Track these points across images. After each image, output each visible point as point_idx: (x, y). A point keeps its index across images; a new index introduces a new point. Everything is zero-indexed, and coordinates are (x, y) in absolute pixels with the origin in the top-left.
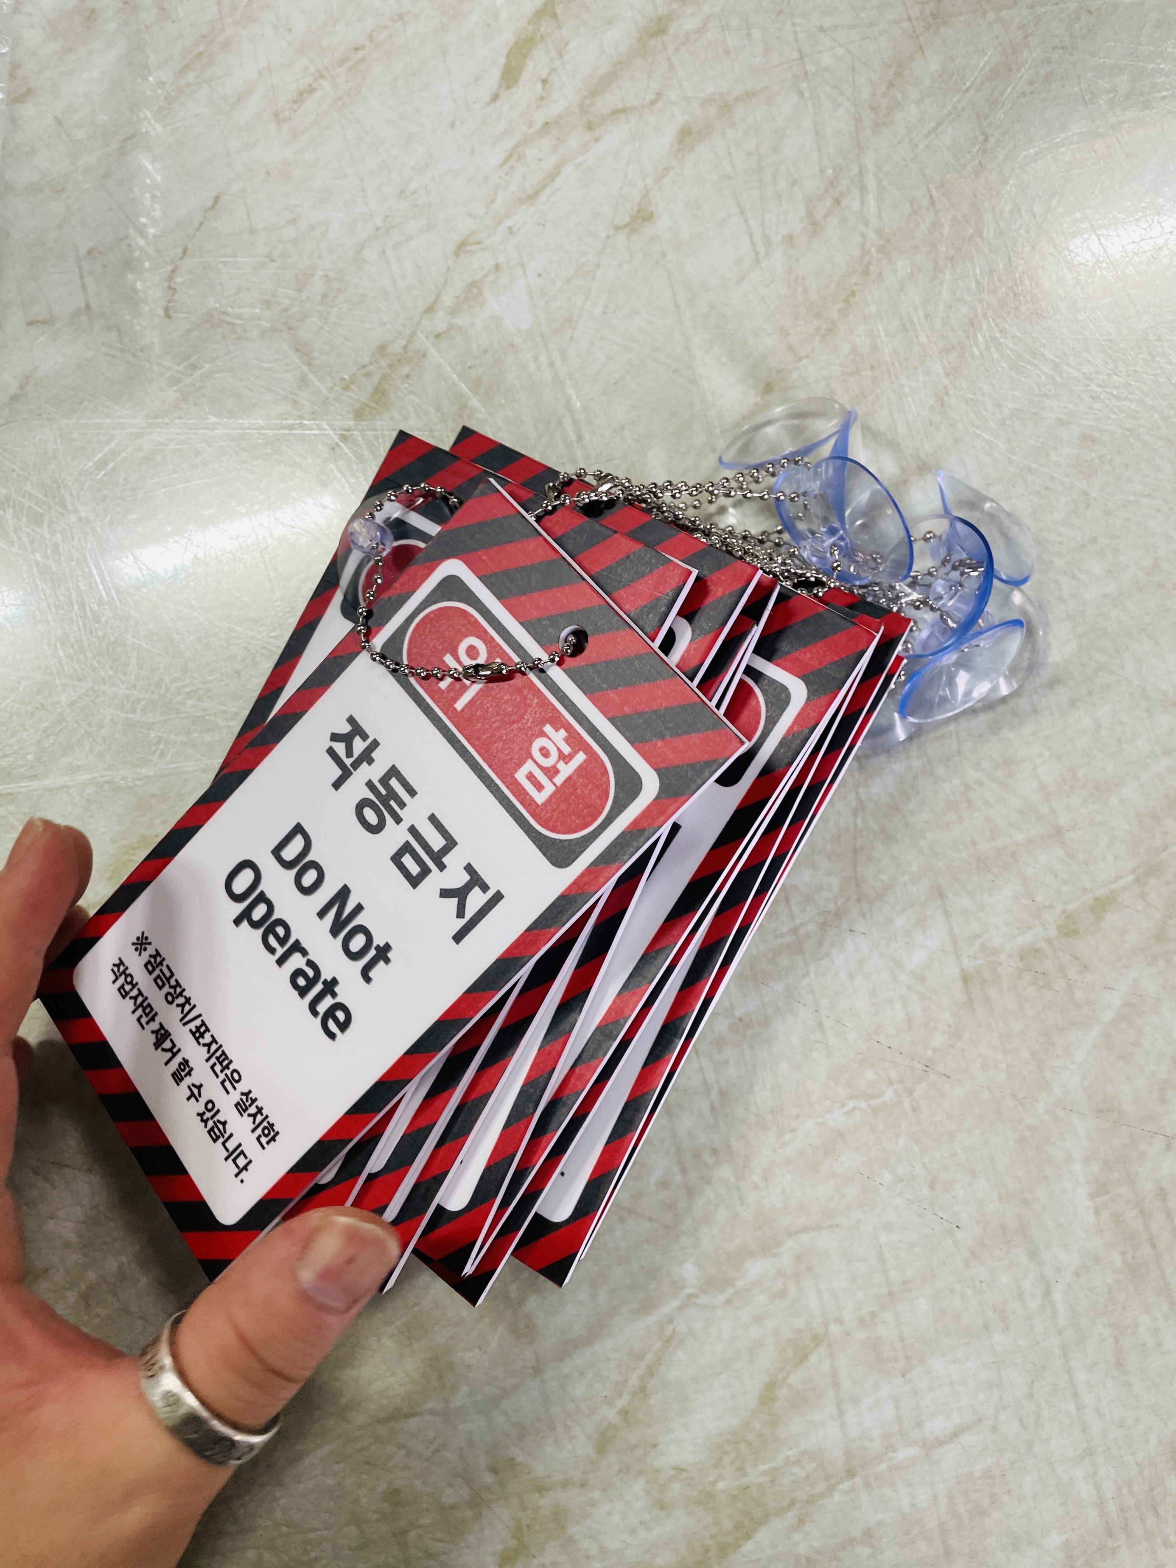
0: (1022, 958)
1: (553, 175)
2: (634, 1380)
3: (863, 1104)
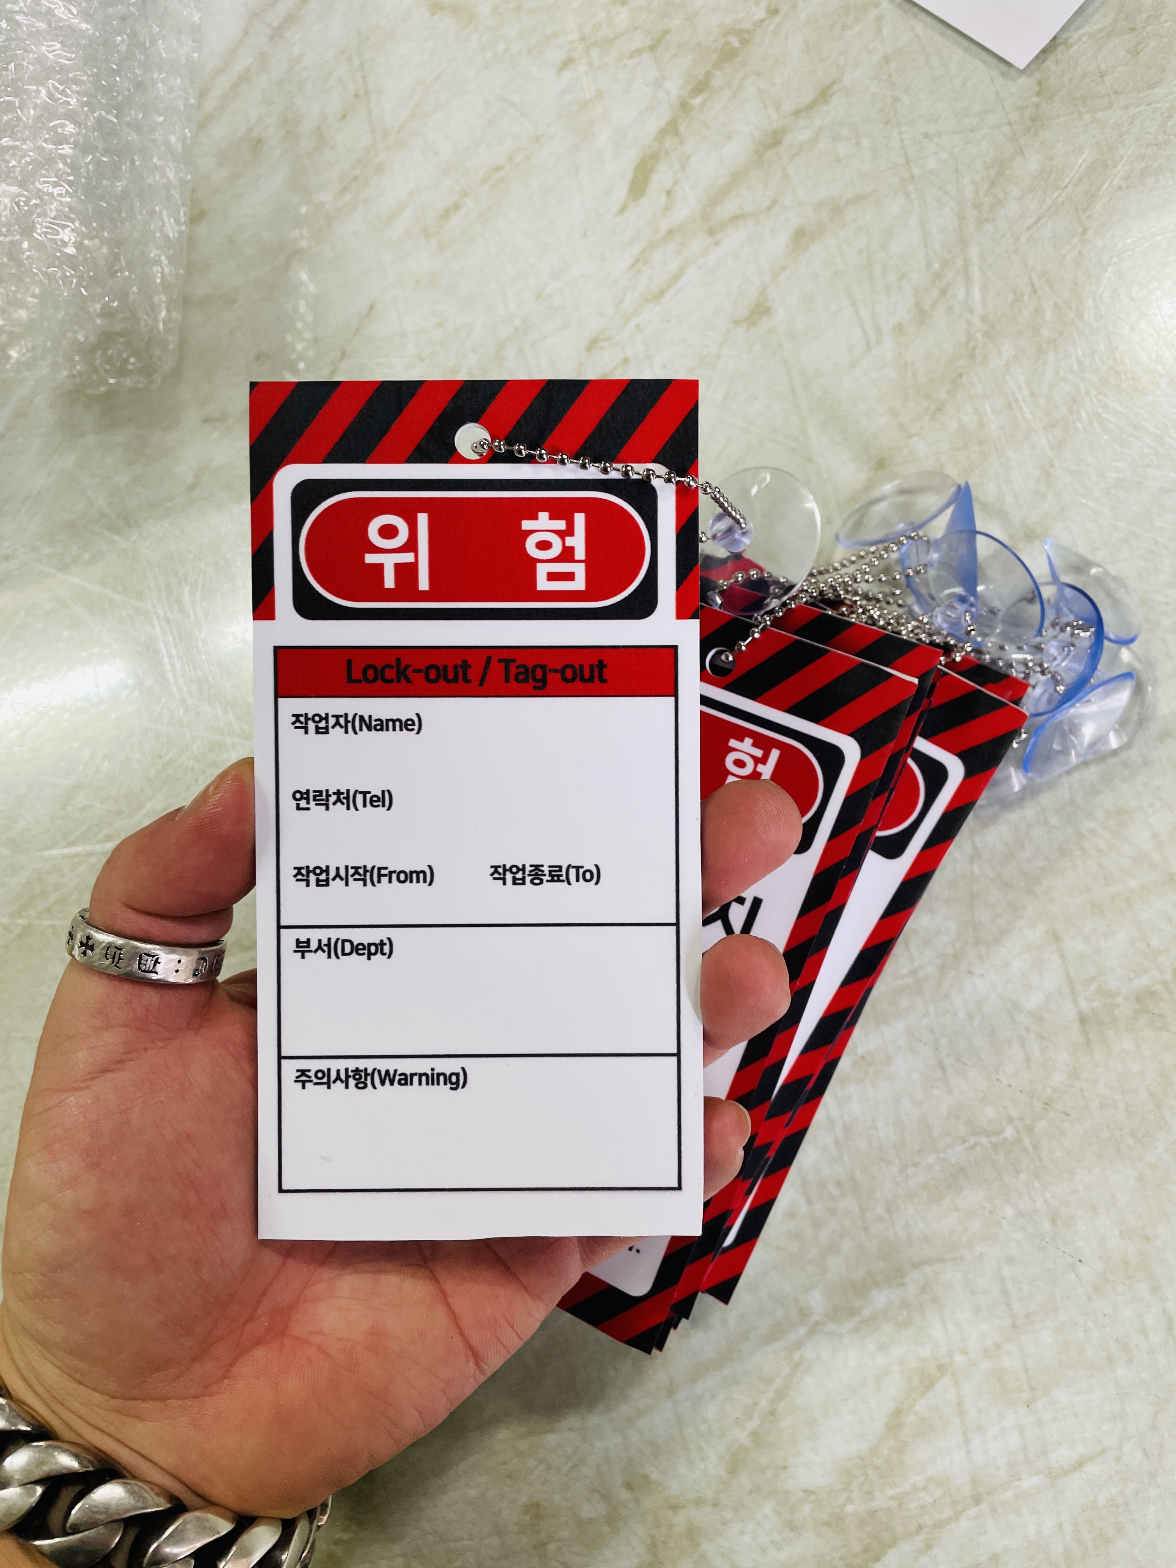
0: (1138, 1000)
1: (677, 277)
2: (764, 1404)
3: (985, 1140)
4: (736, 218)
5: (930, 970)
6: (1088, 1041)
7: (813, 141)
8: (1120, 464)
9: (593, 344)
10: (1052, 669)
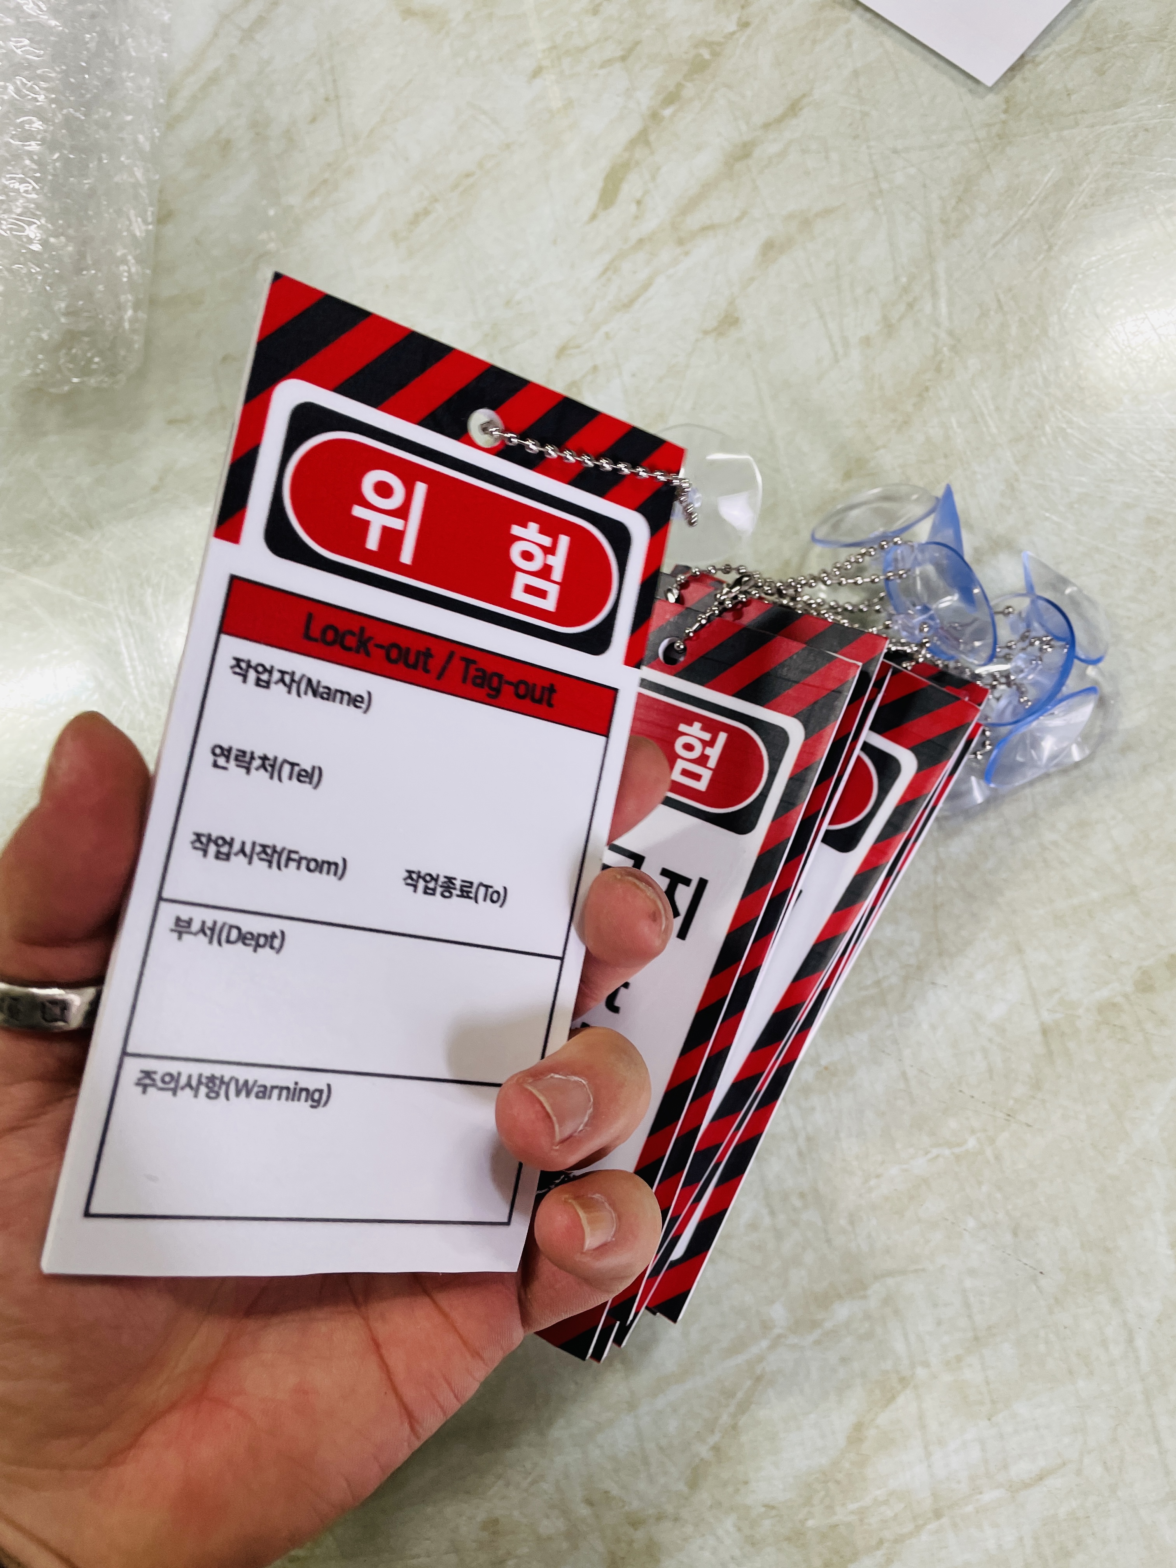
0: (1100, 1012)
1: (646, 286)
2: (725, 1418)
3: (947, 1152)
4: (707, 229)
5: (894, 980)
6: (1050, 1053)
7: (783, 154)
8: (1083, 479)
9: (562, 351)
10: (1017, 681)
